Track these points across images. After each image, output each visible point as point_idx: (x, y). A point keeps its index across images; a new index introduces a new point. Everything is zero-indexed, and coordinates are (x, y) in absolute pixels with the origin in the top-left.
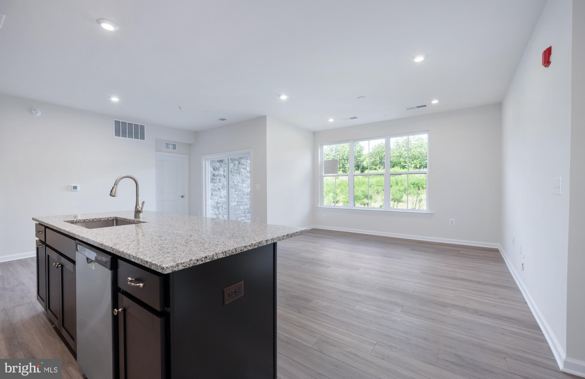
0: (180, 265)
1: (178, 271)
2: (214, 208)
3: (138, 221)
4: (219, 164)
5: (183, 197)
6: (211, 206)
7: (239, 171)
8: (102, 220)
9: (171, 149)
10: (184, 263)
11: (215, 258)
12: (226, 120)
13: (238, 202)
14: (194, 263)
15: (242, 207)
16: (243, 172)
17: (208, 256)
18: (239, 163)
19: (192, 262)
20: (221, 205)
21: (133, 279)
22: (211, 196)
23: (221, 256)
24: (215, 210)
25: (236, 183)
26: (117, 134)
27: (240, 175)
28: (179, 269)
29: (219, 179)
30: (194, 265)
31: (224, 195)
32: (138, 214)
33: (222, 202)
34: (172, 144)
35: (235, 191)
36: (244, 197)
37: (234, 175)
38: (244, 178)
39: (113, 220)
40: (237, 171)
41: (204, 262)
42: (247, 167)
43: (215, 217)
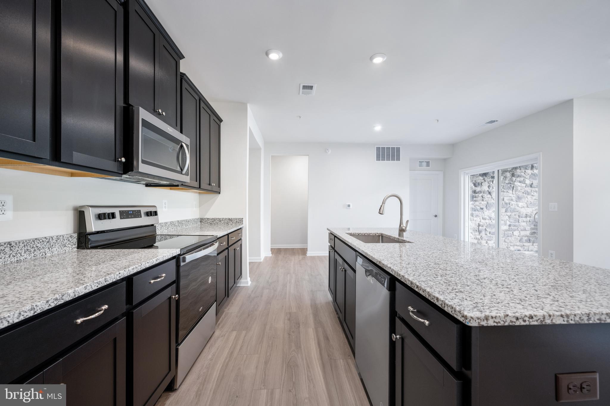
0: (490, 318)
1: (487, 327)
2: (474, 231)
3: (402, 240)
4: (482, 178)
5: (436, 216)
6: (471, 229)
7: (512, 185)
8: (371, 235)
9: (425, 166)
10: (496, 317)
11: (548, 321)
12: (497, 121)
13: (510, 226)
14: (512, 322)
15: (516, 233)
16: (519, 186)
17: (535, 316)
18: (513, 175)
19: (508, 319)
20: (484, 228)
21: (414, 309)
22: (471, 217)
23: (559, 321)
24: (476, 234)
25: (507, 202)
26: (378, 159)
27: (514, 191)
28: (488, 324)
29: (482, 196)
30: (511, 324)
31: (488, 216)
32: (402, 233)
33: (486, 225)
34: (425, 162)
35: (506, 212)
36: (521, 219)
37: (505, 190)
38: (520, 194)
39: (379, 236)
40: (509, 185)
41: (527, 323)
42: (526, 180)
43: (476, 241)
